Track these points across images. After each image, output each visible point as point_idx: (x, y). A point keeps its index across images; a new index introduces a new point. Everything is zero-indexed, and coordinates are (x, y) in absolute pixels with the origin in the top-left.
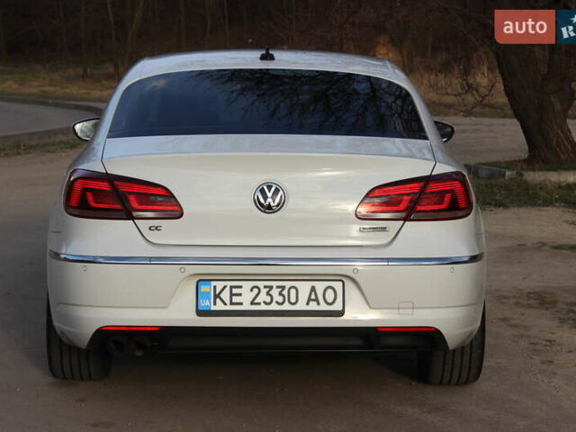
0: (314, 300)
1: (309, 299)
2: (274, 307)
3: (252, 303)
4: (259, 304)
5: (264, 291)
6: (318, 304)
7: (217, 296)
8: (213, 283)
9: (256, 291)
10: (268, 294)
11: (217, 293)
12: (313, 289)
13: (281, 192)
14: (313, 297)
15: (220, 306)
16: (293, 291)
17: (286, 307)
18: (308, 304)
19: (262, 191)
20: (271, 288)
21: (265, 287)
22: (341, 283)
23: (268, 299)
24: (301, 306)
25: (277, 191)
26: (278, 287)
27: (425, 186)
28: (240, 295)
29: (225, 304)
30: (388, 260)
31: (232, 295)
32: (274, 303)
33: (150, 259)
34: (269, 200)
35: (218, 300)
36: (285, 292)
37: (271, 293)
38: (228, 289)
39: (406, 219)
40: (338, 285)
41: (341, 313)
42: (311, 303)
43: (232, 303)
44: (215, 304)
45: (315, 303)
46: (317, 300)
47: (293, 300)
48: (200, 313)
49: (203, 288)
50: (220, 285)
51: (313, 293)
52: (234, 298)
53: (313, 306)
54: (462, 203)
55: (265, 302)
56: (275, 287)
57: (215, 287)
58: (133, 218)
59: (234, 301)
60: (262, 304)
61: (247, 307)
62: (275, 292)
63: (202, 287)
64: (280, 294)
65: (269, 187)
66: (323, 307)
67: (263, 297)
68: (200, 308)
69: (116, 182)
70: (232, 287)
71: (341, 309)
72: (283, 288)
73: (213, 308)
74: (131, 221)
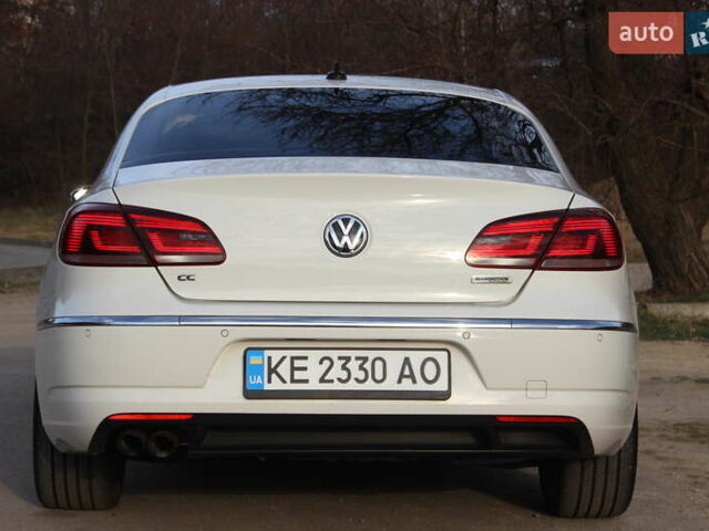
0: (407, 377)
1: (402, 376)
2: (352, 386)
3: (322, 380)
4: (332, 381)
5: (338, 364)
6: (414, 382)
7: (272, 371)
8: (267, 353)
9: (327, 363)
10: (344, 367)
11: (273, 366)
12: (407, 361)
13: (362, 229)
14: (407, 372)
15: (276, 385)
16: (379, 364)
17: (370, 385)
18: (399, 381)
19: (336, 227)
20: (348, 359)
21: (340, 358)
22: (445, 353)
23: (344, 375)
24: (390, 384)
25: (356, 226)
26: (357, 358)
27: (561, 223)
28: (305, 369)
29: (284, 382)
30: (511, 321)
31: (293, 369)
32: (352, 380)
33: (180, 318)
34: (346, 239)
35: (274, 376)
36: (368, 366)
37: (348, 366)
38: (287, 361)
39: (535, 267)
40: (441, 357)
41: (445, 396)
42: (404, 380)
43: (293, 381)
44: (269, 381)
45: (410, 380)
46: (412, 376)
47: (379, 376)
48: (249, 394)
49: (254, 360)
50: (276, 356)
51: (407, 368)
52: (296, 372)
53: (407, 385)
54: (611, 250)
55: (339, 379)
56: (353, 358)
57: (270, 358)
58: (155, 264)
59: (296, 377)
60: (336, 382)
61: (314, 385)
62: (353, 365)
63: (252, 358)
64: (361, 368)
65: (346, 221)
66: (421, 386)
67: (337, 372)
68: (248, 388)
69: (133, 216)
70: (293, 359)
71: (445, 388)
72: (365, 359)
73: (267, 387)
74: (154, 268)
